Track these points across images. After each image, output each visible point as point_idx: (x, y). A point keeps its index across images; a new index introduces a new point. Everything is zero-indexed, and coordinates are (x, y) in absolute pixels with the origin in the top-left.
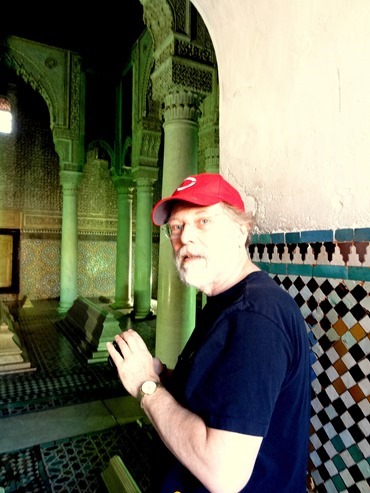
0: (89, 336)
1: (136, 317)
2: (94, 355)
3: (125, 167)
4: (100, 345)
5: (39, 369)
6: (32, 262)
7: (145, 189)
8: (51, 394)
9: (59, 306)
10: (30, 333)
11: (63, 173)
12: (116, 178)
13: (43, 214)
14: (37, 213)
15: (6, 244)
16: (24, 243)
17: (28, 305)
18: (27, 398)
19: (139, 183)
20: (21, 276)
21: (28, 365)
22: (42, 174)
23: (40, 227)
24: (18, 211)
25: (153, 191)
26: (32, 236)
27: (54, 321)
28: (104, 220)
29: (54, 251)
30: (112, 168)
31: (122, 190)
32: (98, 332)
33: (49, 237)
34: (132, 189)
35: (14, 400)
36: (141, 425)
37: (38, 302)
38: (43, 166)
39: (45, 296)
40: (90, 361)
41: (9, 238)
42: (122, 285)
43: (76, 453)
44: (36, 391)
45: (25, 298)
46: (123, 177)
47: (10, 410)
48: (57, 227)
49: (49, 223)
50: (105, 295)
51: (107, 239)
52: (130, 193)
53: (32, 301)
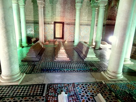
0: (84, 53)
1: (96, 48)
2: (86, 58)
3: (95, 1)
4: (87, 56)
5: (71, 60)
6: (67, 31)
7: (103, 8)
8: (76, 68)
9: (74, 43)
10: (68, 50)
11: (77, 4)
12: (92, 5)
13: (70, 17)
14: (68, 17)
15: (61, 26)
16: (65, 26)
17: (66, 42)
18: (69, 68)
19: (100, 6)
20: (64, 35)
21: (68, 59)
22: (70, 5)
23: (69, 21)
24: (64, 17)
25: (105, 9)
26: (67, 24)
27: (73, 47)
28: (87, 19)
29: (73, 28)
30: (91, 2)
31: (94, 9)
32: (87, 52)
33: (71, 24)
34: (97, 9)
35: (66, 68)
36: (104, 83)
37: (68, 42)
38: (70, 3)
39: (70, 41)
40: (84, 60)
41: (62, 24)
42: (91, 39)
43: (85, 88)
44: (72, 66)
45: (65, 41)
46: (95, 5)
47: (65, 71)
48: (74, 21)
49: (72, 20)
50: (86, 41)
51: (87, 25)
52: (96, 10)
53: (67, 42)
